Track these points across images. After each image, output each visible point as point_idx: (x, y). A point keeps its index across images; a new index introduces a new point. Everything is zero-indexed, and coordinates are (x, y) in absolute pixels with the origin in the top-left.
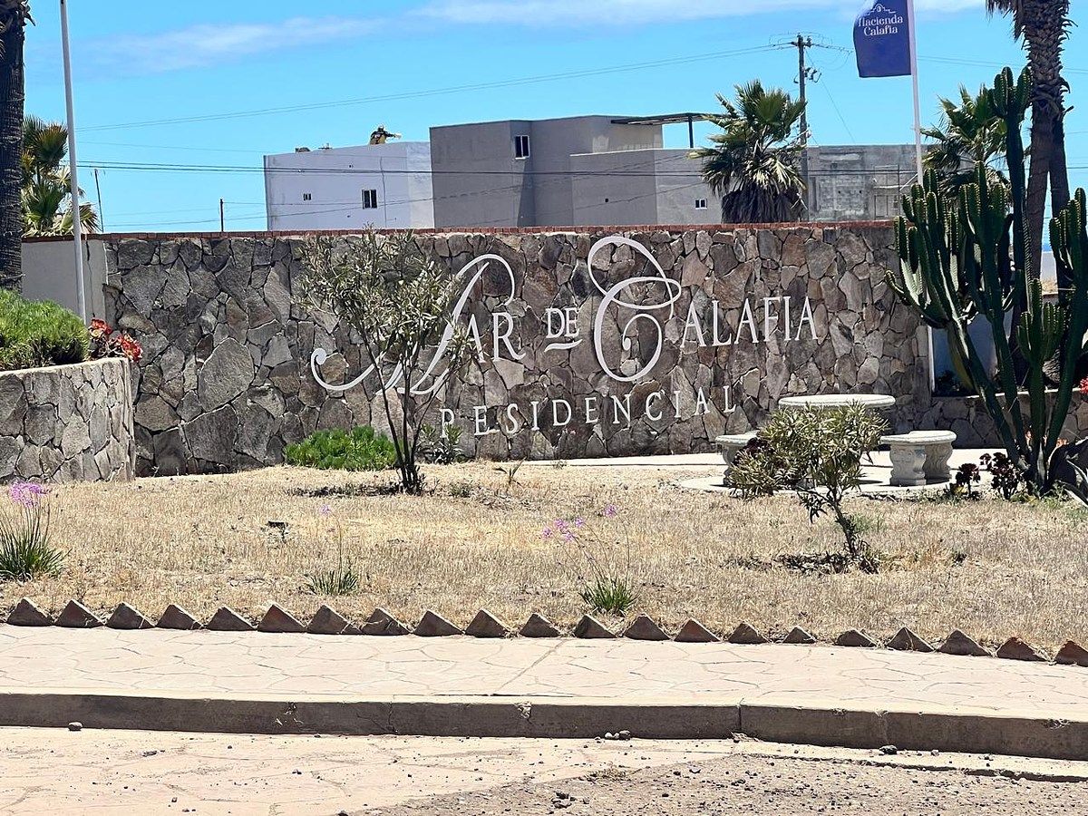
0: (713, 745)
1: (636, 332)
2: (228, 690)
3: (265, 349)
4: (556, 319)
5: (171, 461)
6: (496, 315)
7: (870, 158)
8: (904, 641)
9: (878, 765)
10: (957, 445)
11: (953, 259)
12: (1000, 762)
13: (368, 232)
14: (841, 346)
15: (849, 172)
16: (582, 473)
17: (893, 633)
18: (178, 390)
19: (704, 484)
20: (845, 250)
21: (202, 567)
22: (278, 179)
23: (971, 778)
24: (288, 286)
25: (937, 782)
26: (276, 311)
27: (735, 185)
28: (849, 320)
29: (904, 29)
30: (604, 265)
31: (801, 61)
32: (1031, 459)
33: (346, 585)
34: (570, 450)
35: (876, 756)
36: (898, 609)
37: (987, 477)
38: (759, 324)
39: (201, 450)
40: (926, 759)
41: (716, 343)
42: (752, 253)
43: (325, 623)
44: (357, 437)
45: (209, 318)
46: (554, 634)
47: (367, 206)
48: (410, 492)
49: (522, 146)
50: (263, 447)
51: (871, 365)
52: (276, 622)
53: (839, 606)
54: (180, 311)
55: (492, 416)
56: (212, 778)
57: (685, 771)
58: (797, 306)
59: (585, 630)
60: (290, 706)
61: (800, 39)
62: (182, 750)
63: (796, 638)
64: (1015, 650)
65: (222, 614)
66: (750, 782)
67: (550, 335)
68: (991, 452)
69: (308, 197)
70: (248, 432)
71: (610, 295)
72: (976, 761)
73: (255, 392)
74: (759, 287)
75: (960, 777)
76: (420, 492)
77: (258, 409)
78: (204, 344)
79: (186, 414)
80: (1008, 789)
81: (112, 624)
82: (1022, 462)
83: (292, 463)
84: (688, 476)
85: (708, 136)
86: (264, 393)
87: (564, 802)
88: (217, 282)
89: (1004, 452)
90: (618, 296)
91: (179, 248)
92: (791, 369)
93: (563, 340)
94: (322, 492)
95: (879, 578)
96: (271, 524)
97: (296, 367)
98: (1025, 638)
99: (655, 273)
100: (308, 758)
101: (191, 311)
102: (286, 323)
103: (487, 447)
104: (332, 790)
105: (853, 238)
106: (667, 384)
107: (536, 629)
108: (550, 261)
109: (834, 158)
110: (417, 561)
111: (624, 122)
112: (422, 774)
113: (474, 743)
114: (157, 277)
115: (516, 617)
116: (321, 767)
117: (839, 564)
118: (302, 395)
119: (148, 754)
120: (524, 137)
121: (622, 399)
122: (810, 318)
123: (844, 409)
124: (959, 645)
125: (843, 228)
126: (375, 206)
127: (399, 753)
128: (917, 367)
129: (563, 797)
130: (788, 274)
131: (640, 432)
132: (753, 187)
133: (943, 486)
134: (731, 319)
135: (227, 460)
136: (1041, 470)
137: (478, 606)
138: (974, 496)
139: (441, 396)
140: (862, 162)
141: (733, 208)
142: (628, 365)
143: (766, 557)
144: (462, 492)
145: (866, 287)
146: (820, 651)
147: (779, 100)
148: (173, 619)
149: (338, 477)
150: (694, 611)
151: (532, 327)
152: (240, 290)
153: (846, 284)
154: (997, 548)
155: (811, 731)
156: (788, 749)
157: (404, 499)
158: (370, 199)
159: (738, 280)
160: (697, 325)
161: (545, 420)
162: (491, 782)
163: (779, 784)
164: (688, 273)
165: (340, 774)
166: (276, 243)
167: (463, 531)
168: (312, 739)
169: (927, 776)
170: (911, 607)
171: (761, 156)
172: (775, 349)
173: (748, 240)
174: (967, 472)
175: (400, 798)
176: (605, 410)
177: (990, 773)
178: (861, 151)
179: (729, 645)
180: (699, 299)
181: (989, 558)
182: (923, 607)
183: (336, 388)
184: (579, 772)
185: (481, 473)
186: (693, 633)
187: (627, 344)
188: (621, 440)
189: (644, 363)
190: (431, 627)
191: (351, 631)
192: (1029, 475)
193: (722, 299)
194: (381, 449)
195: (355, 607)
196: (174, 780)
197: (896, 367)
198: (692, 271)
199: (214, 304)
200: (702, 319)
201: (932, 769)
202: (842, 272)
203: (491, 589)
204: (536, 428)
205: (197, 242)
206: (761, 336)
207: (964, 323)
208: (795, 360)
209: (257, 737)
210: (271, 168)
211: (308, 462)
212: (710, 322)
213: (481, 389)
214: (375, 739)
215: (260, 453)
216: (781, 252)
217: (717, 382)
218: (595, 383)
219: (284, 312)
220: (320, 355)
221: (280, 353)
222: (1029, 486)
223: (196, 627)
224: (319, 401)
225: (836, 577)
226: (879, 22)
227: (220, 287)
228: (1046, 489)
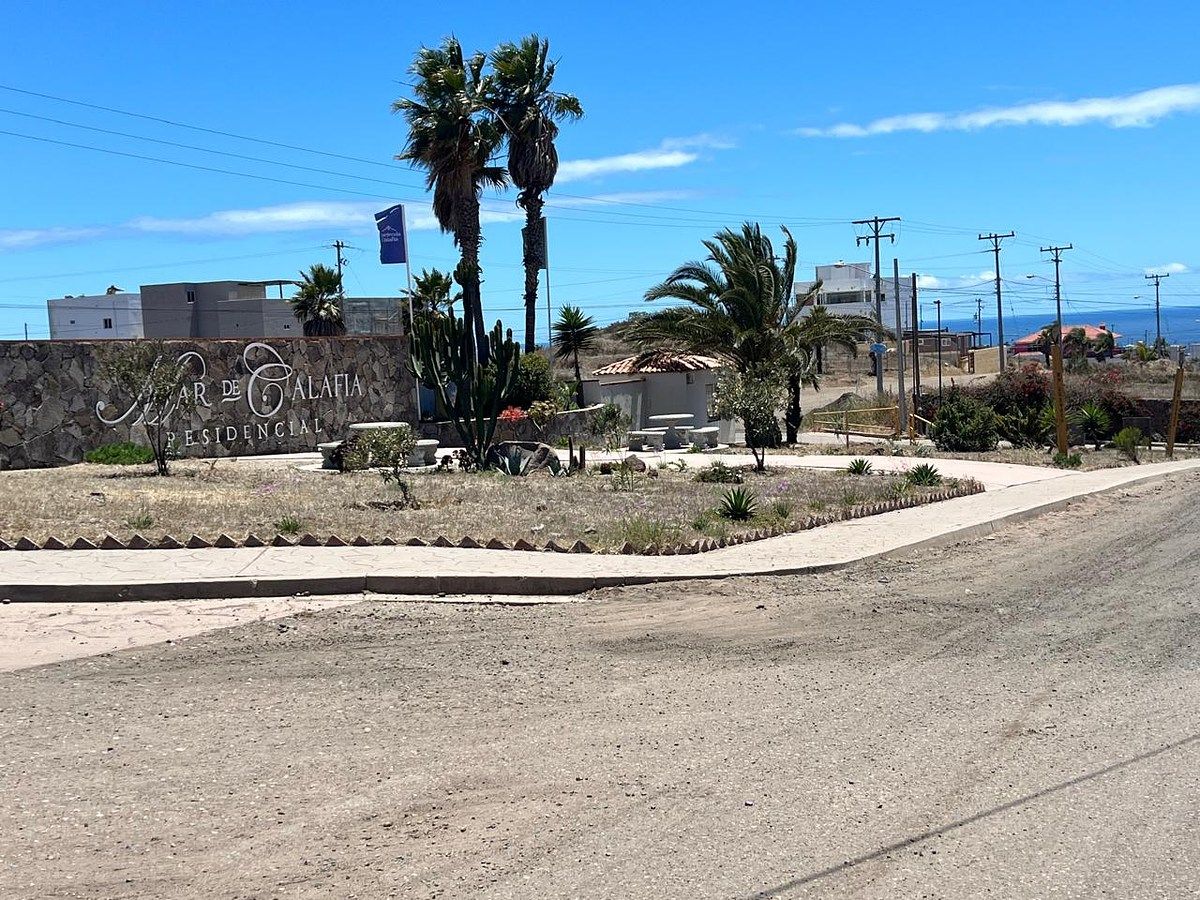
0: (353, 597)
1: (269, 392)
2: (91, 580)
3: (71, 402)
4: (228, 386)
5: (21, 463)
6: (196, 384)
7: (373, 304)
8: (441, 543)
9: (437, 602)
10: (439, 446)
11: (437, 354)
12: (496, 598)
13: (135, 340)
14: (374, 399)
15: (363, 312)
16: (247, 464)
17: (436, 539)
18: (23, 425)
19: (312, 468)
20: (375, 350)
21: (65, 517)
22: (56, 311)
23: (483, 606)
24: (82, 368)
25: (468, 609)
26: (75, 382)
27: (310, 318)
28: (378, 386)
29: (402, 239)
30: (252, 358)
31: (339, 255)
32: (478, 453)
33: (147, 524)
34: (237, 452)
35: (436, 598)
36: (436, 527)
37: (457, 462)
38: (333, 388)
39: (36, 456)
40: (460, 598)
41: (311, 397)
42: (328, 352)
43: (137, 544)
44: (126, 448)
45: (39, 386)
46: (262, 545)
47: (106, 327)
48: (163, 475)
49: (191, 296)
50: (71, 454)
51: (389, 408)
52: (109, 544)
53: (406, 526)
54: (23, 382)
55: (195, 436)
56: (93, 626)
57: (342, 610)
58: (351, 379)
59: (278, 542)
60: (126, 587)
61: (338, 243)
62: (70, 613)
63: (387, 543)
64: (495, 545)
65: (80, 540)
66: (376, 614)
67: (225, 394)
68: (458, 449)
69: (73, 322)
70: (62, 445)
71: (255, 374)
72: (484, 598)
73: (65, 425)
74: (332, 369)
75: (478, 606)
76: (168, 475)
77: (67, 434)
78: (37, 400)
79: (27, 437)
80: (503, 612)
81: (17, 548)
82: (473, 454)
83: (90, 462)
84: (302, 464)
85: (291, 292)
86: (71, 425)
87: (285, 629)
88: (43, 367)
89: (464, 449)
90: (259, 374)
91: (21, 349)
92: (349, 410)
93: (231, 396)
94: (114, 476)
95: (422, 511)
96: (93, 494)
97: (88, 412)
98: (499, 539)
99: (279, 362)
100: (141, 613)
101: (28, 383)
102: (82, 388)
103: (193, 452)
104: (159, 630)
105: (379, 344)
106: (286, 418)
107: (251, 543)
108: (224, 356)
109: (354, 304)
110: (182, 510)
111: (245, 284)
112: (205, 619)
113: (228, 601)
114: (8, 364)
115: (240, 537)
116: (149, 618)
117: (399, 505)
118: (92, 426)
119: (51, 615)
120: (193, 291)
121: (263, 426)
122: (358, 385)
123: (401, 429)
124: (467, 543)
125: (374, 338)
126: (110, 327)
127: (190, 609)
128: (411, 409)
129: (283, 627)
130: (346, 363)
131: (273, 443)
132: (318, 318)
133: (434, 466)
134: (318, 386)
135: (51, 460)
136: (482, 458)
137: (219, 532)
138: (450, 471)
139: (167, 425)
140: (369, 306)
141: (309, 329)
142: (265, 409)
143: (362, 504)
144: (191, 474)
145: (386, 369)
146: (400, 549)
147: (331, 273)
148: (52, 545)
149: (117, 468)
150: (333, 531)
151: (215, 391)
152: (56, 371)
153: (376, 368)
154: (475, 496)
155: (402, 588)
156: (392, 597)
157: (161, 479)
158: (108, 324)
159: (321, 365)
160: (301, 388)
161: (223, 437)
162: (243, 621)
163: (391, 615)
164: (295, 361)
165: (161, 620)
166: (75, 346)
167: (199, 495)
168: (139, 603)
169: (461, 606)
170: (442, 526)
171: (323, 302)
172: (341, 400)
173: (325, 345)
174: (446, 459)
175: (197, 631)
176: (254, 432)
177: (492, 604)
178: (368, 300)
179: (353, 548)
180: (301, 374)
181: (472, 500)
182: (447, 526)
183: (111, 422)
184: (288, 614)
185: (193, 465)
186: (334, 542)
187: (265, 398)
188: (262, 447)
189: (274, 408)
190: (196, 544)
191: (152, 547)
192: (477, 460)
193: (313, 376)
194: (139, 453)
195: (154, 535)
196: (70, 628)
197: (401, 409)
198: (297, 360)
199: (41, 379)
200: (303, 386)
201: (464, 603)
202: (374, 361)
203: (224, 523)
204: (218, 441)
205: (31, 345)
206: (333, 394)
207: (443, 386)
208: (351, 405)
209: (109, 603)
210: (52, 306)
211: (99, 461)
212: (308, 388)
213: (189, 422)
214: (175, 602)
215: (69, 457)
216: (343, 351)
217: (312, 417)
218: (249, 418)
219: (81, 383)
220: (101, 405)
221: (79, 404)
222: (477, 466)
223: (65, 548)
224: (101, 429)
225: (401, 512)
226: (389, 235)
227: (45, 369)
228: (486, 467)
